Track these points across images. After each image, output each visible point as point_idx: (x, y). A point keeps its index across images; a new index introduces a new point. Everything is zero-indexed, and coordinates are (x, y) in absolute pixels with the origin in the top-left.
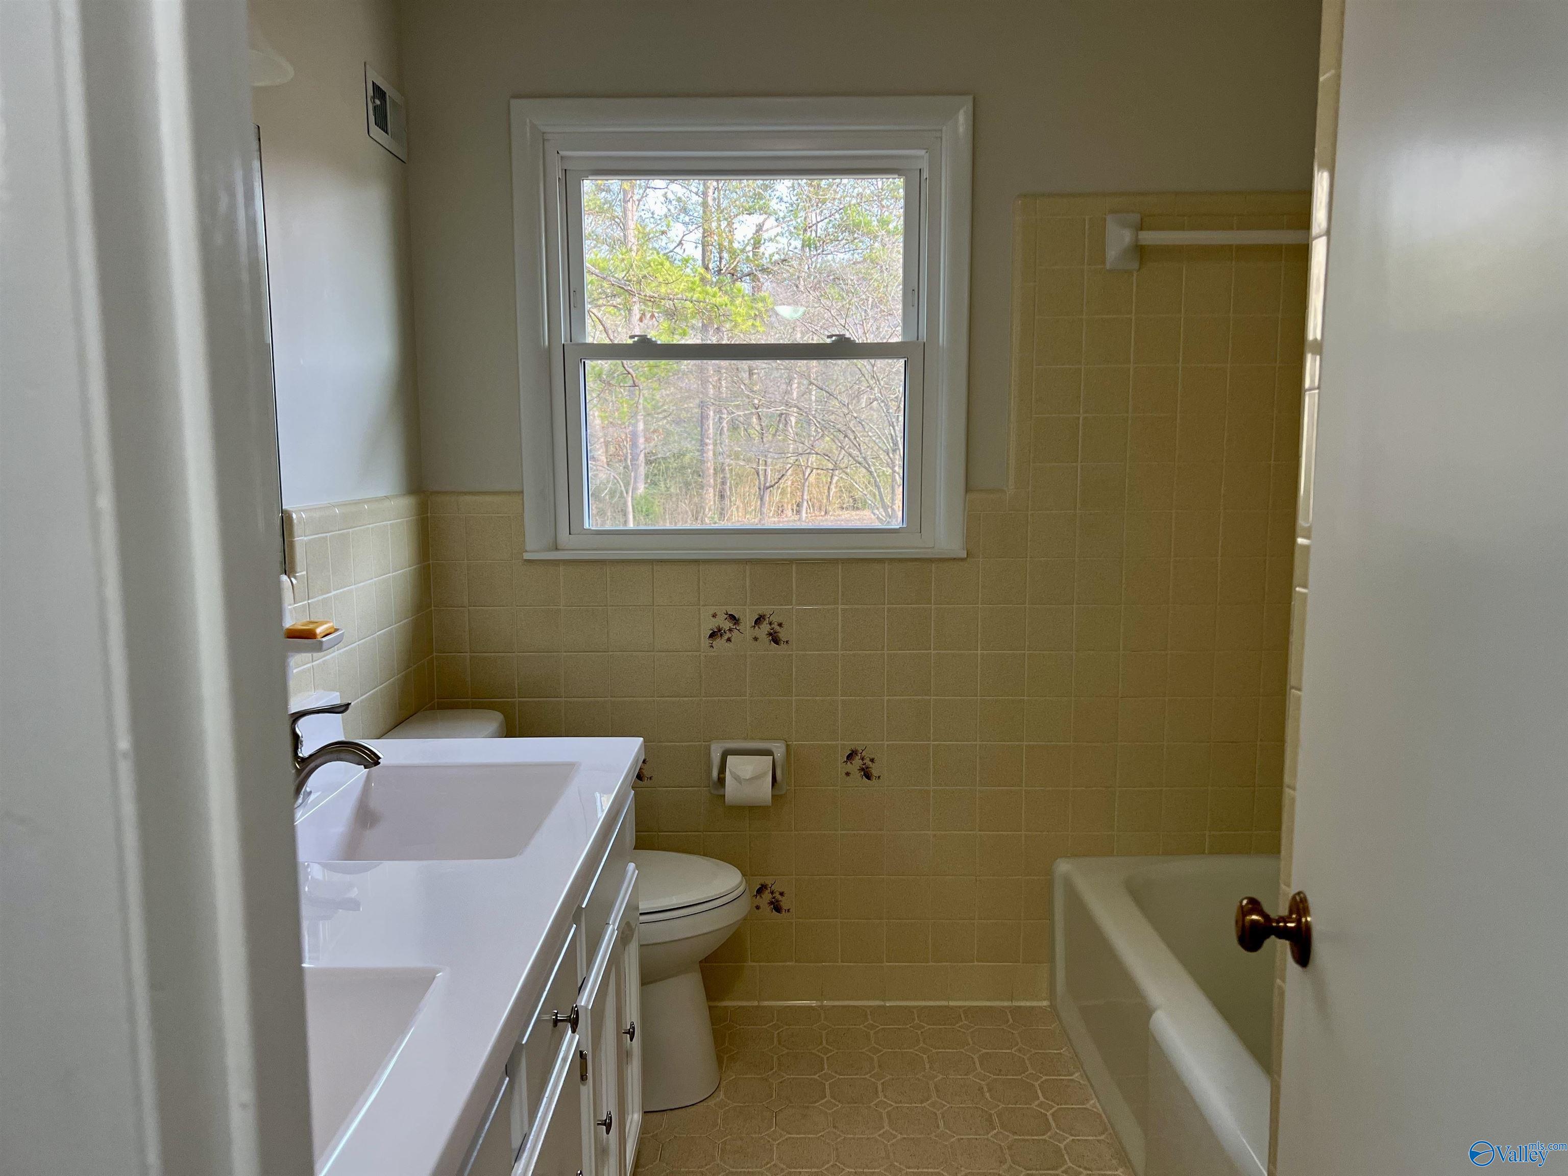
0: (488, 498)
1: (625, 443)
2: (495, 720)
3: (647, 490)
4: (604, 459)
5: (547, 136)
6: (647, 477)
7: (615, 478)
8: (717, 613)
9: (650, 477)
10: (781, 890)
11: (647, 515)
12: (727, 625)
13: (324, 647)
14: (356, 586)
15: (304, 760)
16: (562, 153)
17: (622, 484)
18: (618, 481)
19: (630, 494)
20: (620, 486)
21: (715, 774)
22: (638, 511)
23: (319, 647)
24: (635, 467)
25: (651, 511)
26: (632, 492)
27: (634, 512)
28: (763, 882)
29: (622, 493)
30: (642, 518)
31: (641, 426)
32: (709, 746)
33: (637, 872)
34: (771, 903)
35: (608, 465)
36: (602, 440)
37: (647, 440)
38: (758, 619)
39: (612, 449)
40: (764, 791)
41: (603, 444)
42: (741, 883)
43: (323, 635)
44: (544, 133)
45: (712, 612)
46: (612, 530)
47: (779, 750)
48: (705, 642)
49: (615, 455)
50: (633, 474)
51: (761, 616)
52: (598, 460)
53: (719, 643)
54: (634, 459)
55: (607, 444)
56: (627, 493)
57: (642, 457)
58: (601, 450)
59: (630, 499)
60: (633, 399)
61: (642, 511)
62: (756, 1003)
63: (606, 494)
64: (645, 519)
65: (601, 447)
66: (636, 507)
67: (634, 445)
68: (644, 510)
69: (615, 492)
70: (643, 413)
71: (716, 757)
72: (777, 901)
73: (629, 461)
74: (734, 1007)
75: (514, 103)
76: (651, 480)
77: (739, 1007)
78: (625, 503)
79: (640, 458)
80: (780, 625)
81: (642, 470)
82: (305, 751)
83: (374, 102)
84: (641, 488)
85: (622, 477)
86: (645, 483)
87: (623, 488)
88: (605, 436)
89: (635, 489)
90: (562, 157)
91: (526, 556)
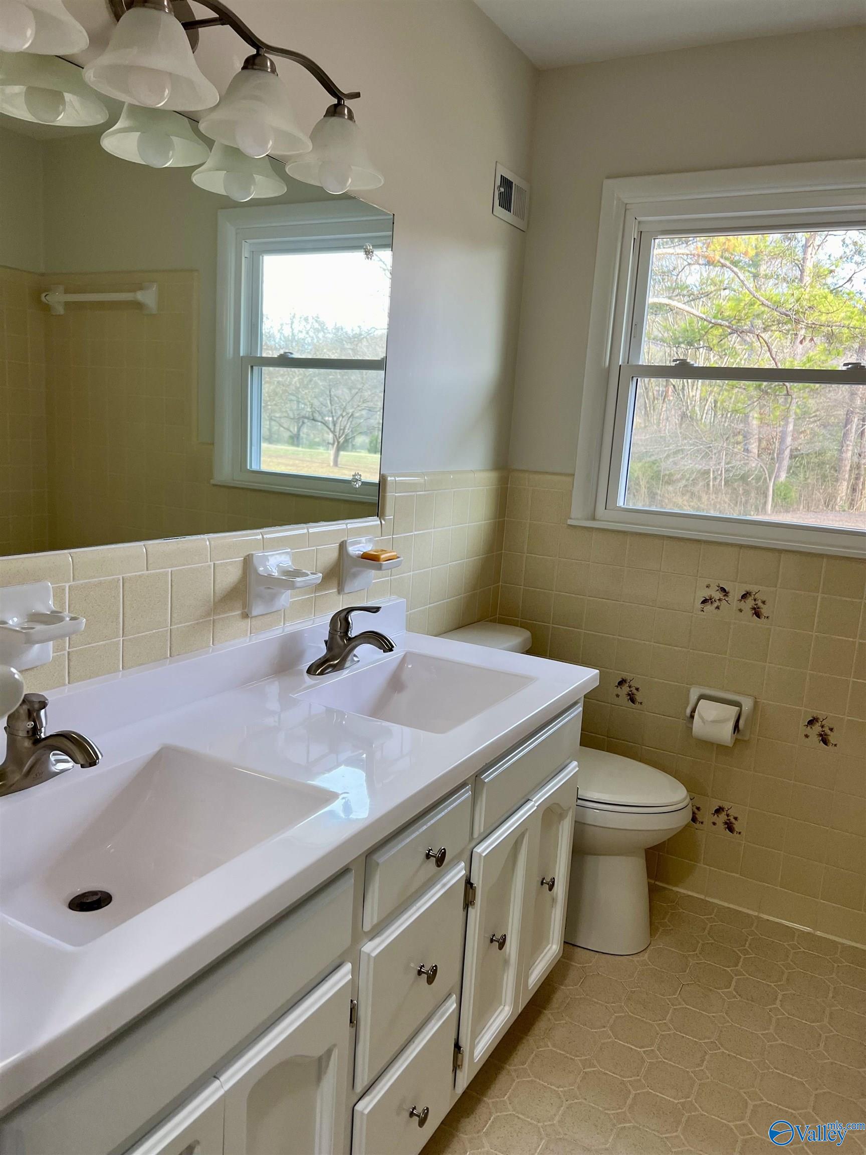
0: (549, 477)
1: (775, 440)
2: (521, 636)
3: (788, 479)
4: (756, 451)
5: (628, 207)
6: (790, 468)
7: (761, 467)
8: (711, 585)
9: (793, 469)
10: (736, 815)
11: (785, 499)
12: (717, 595)
13: (383, 568)
14: (435, 530)
15: (350, 639)
16: (639, 219)
17: (767, 473)
18: (764, 470)
19: (773, 480)
20: (765, 474)
21: (688, 711)
22: (777, 495)
23: (380, 568)
24: (780, 459)
25: (788, 495)
26: (775, 479)
27: (773, 495)
28: (721, 805)
29: (765, 479)
30: (780, 501)
31: (791, 427)
32: (690, 688)
33: (577, 769)
34: (726, 823)
35: (758, 456)
36: (757, 436)
37: (794, 439)
38: (745, 594)
39: (764, 444)
40: (725, 733)
41: (757, 440)
42: (685, 799)
43: (384, 560)
44: (626, 204)
45: (706, 584)
46: (641, 510)
47: (747, 704)
48: (698, 605)
49: (767, 448)
50: (777, 465)
51: (748, 593)
52: (751, 452)
53: (709, 608)
54: (781, 452)
55: (760, 440)
56: (770, 480)
57: (787, 453)
58: (755, 444)
59: (772, 484)
60: (785, 405)
61: (780, 495)
62: (702, 897)
63: (753, 479)
64: (782, 501)
65: (756, 441)
66: (775, 491)
67: (782, 440)
68: (783, 494)
69: (760, 478)
70: (794, 417)
71: (693, 697)
72: (731, 823)
73: (775, 455)
74: (684, 894)
75: (608, 183)
76: (793, 472)
77: (689, 896)
78: (767, 488)
79: (786, 452)
80: (764, 602)
81: (786, 462)
82: (353, 633)
83: (499, 190)
84: (783, 476)
85: (768, 466)
86: (787, 473)
87: (767, 475)
88: (760, 432)
89: (777, 477)
90: (639, 222)
91: (570, 522)
